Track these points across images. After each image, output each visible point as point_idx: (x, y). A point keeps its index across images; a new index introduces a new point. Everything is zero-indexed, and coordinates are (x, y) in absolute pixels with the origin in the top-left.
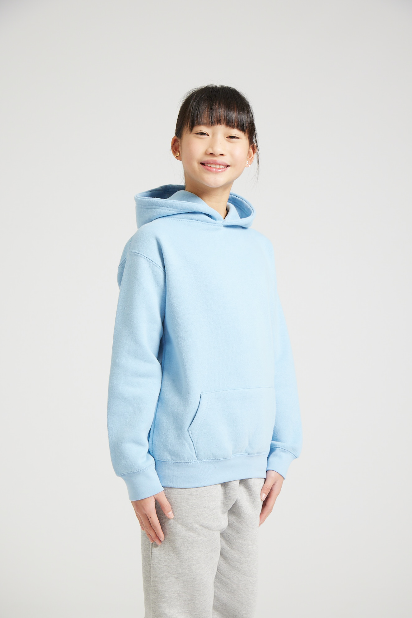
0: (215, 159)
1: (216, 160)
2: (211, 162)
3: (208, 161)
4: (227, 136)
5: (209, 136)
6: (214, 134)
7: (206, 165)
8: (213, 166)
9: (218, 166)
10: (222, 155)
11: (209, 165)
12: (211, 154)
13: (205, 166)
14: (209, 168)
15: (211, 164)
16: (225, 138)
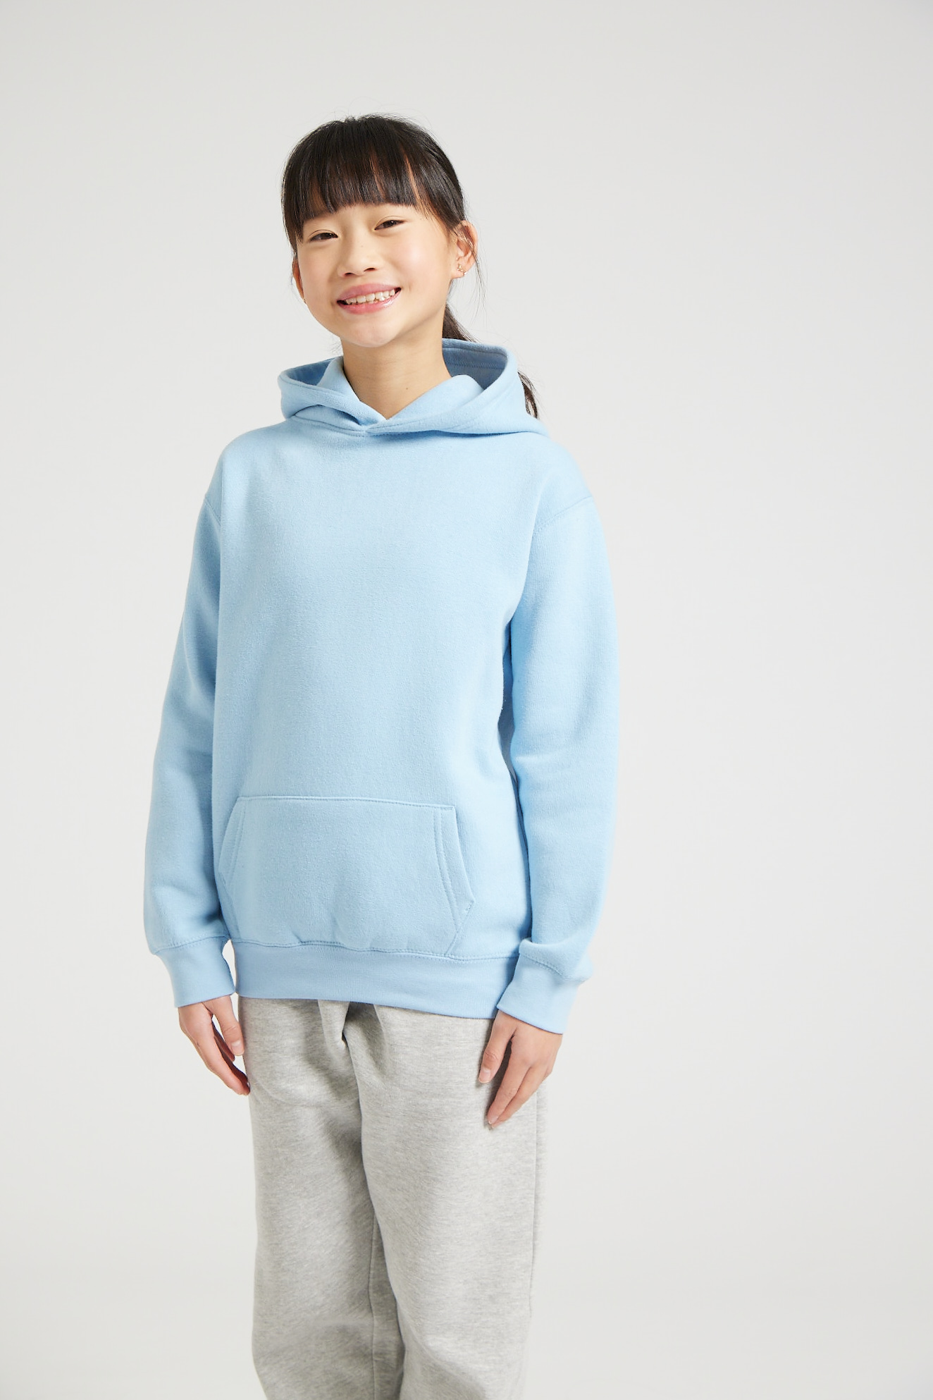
0: (358, 282)
1: (361, 286)
2: (354, 294)
3: (347, 292)
4: (375, 226)
5: (336, 236)
6: (347, 232)
7: (348, 302)
8: (362, 299)
9: (372, 297)
10: (371, 269)
11: (353, 301)
12: (348, 274)
13: (345, 306)
14: (353, 307)
15: (356, 296)
16: (370, 230)
